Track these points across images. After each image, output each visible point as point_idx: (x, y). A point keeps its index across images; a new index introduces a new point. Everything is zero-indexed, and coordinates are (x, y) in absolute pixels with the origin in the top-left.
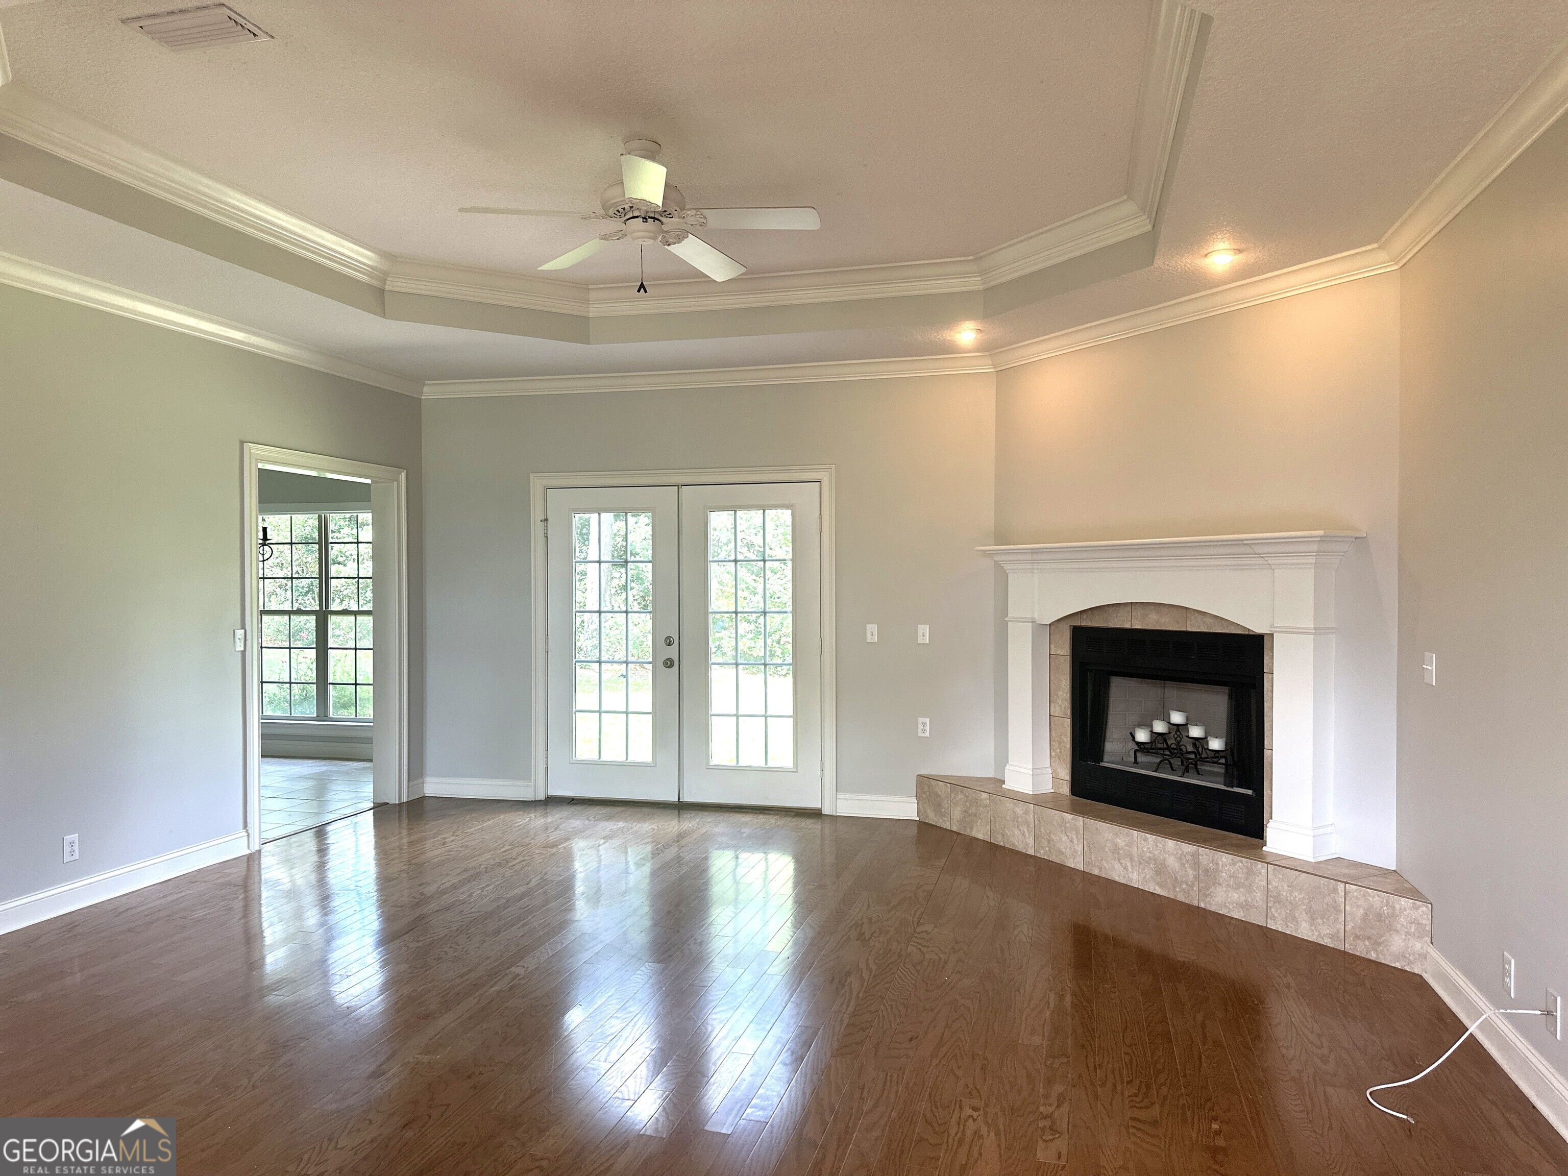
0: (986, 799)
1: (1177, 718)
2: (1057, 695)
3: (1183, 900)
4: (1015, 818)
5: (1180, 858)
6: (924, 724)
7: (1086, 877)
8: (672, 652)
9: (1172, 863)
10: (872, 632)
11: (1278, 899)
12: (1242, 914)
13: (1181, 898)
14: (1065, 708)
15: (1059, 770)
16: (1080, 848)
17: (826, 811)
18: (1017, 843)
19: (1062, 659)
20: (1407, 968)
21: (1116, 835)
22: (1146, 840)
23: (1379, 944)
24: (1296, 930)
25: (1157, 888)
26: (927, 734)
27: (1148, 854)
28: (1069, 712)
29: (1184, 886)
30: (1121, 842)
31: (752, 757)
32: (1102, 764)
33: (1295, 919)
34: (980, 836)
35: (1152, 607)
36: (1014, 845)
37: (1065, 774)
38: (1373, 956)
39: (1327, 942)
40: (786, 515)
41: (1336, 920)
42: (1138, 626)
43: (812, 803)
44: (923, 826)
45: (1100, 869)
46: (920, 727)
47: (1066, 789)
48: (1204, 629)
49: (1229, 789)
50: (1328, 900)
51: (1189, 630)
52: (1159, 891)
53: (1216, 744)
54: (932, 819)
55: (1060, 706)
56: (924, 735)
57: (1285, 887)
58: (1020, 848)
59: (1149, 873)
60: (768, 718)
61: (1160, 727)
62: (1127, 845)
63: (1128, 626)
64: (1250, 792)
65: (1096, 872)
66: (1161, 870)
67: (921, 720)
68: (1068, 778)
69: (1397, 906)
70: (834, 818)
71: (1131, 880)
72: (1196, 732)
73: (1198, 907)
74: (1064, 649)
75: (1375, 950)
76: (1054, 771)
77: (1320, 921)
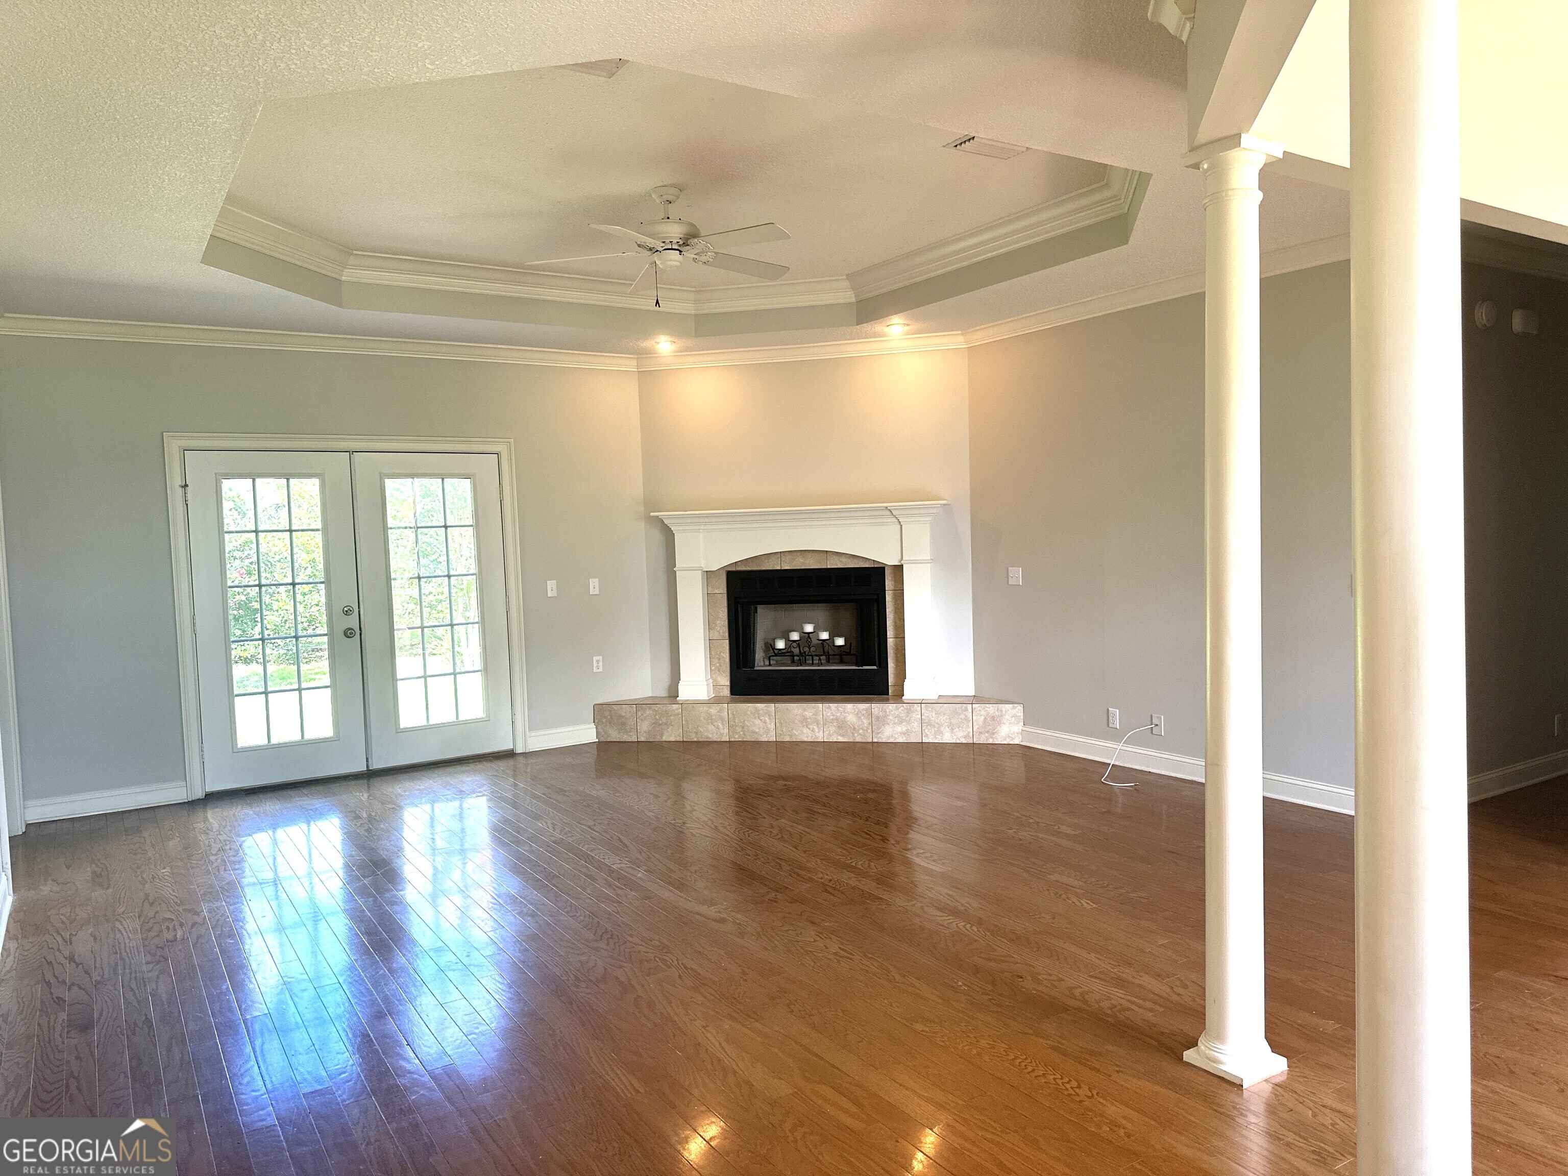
0: (677, 709)
1: (809, 628)
2: (716, 624)
3: (860, 740)
4: (709, 717)
5: (857, 714)
6: (598, 662)
7: (779, 745)
8: (353, 622)
9: (851, 718)
10: (552, 587)
11: (929, 724)
12: (904, 738)
13: (859, 739)
14: (723, 632)
15: (719, 679)
16: (773, 726)
17: (519, 750)
18: (711, 736)
19: (719, 596)
20: (1011, 743)
21: (805, 710)
22: (830, 707)
23: (994, 733)
24: (942, 739)
25: (839, 737)
26: (601, 670)
27: (832, 717)
28: (727, 635)
29: (861, 731)
30: (808, 714)
31: (442, 714)
32: (756, 668)
33: (941, 732)
34: (672, 739)
35: (799, 554)
36: (707, 738)
37: (725, 681)
38: (991, 741)
39: (964, 741)
40: (466, 484)
41: (968, 726)
42: (786, 567)
43: (507, 746)
44: (603, 746)
45: (791, 736)
46: (595, 664)
47: (726, 692)
48: (840, 566)
49: (860, 668)
50: (962, 716)
51: (829, 567)
52: (841, 739)
53: (840, 642)
54: (614, 735)
55: (719, 632)
56: (598, 671)
57: (934, 715)
58: (715, 738)
59: (832, 729)
60: (458, 676)
61: (795, 636)
62: (814, 715)
63: (779, 568)
64: (875, 667)
65: (787, 739)
66: (842, 725)
67: (595, 658)
68: (728, 683)
69: (1004, 710)
70: (525, 754)
71: (817, 737)
72: (825, 636)
73: (873, 742)
74: (721, 588)
75: (992, 738)
76: (714, 681)
77: (957, 729)
